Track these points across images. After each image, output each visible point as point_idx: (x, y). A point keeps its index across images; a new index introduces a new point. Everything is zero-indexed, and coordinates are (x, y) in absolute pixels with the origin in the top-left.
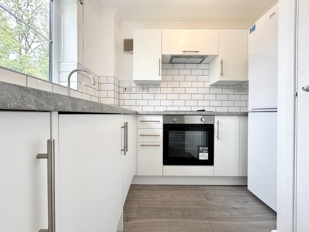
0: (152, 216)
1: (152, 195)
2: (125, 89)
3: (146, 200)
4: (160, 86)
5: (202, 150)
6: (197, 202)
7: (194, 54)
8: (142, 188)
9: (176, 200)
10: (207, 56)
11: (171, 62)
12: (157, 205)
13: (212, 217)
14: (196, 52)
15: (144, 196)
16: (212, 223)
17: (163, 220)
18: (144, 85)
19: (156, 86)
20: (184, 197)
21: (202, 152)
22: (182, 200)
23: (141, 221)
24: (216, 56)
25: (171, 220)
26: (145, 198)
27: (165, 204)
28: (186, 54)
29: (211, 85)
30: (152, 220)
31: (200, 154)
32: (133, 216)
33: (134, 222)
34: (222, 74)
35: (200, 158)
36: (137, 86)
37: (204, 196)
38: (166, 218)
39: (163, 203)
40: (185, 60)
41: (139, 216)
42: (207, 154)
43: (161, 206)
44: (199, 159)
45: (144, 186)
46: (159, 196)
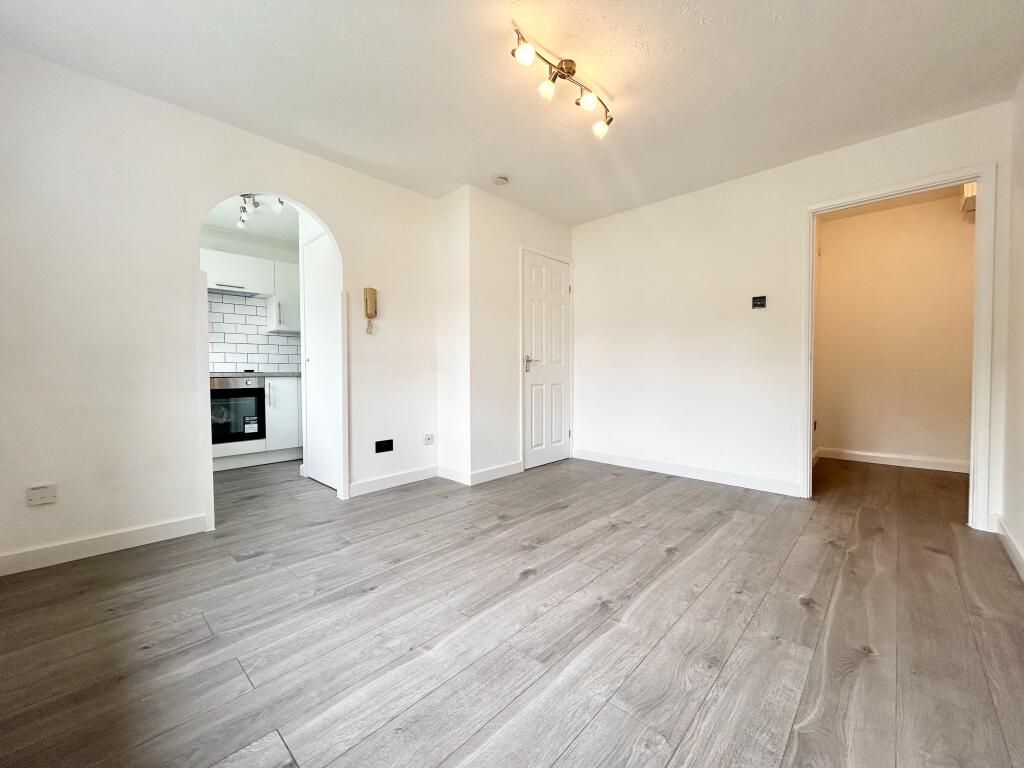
5: (250, 420)
10: (257, 294)
21: (249, 423)
29: (269, 332)
31: (246, 426)
34: (280, 322)
35: (246, 431)
42: (256, 425)
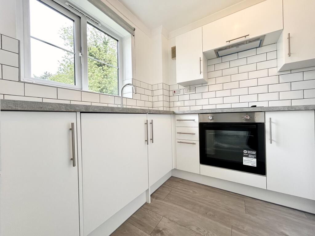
0: (176, 203)
1: (185, 189)
2: (175, 92)
3: (178, 190)
4: (208, 84)
5: (247, 153)
6: (230, 210)
7: (243, 39)
8: (181, 181)
9: (206, 200)
10: (265, 36)
11: (218, 56)
12: (185, 197)
13: (239, 228)
14: (245, 36)
15: (179, 188)
16: (233, 232)
17: (184, 209)
18: (191, 86)
19: (203, 85)
20: (219, 200)
21: (247, 156)
22: (213, 201)
23: (166, 203)
24: (280, 32)
25: (191, 212)
26: (178, 189)
27: (192, 199)
28: (232, 43)
29: (280, 72)
30: (174, 206)
31: (244, 158)
32: (161, 198)
33: (161, 201)
34: (290, 55)
36: (184, 88)
37: (244, 208)
38: (187, 209)
39: (192, 197)
40: (234, 49)
41: (166, 199)
42: (255, 160)
43: (189, 200)
44: (244, 164)
45: (183, 180)
46: (192, 192)
